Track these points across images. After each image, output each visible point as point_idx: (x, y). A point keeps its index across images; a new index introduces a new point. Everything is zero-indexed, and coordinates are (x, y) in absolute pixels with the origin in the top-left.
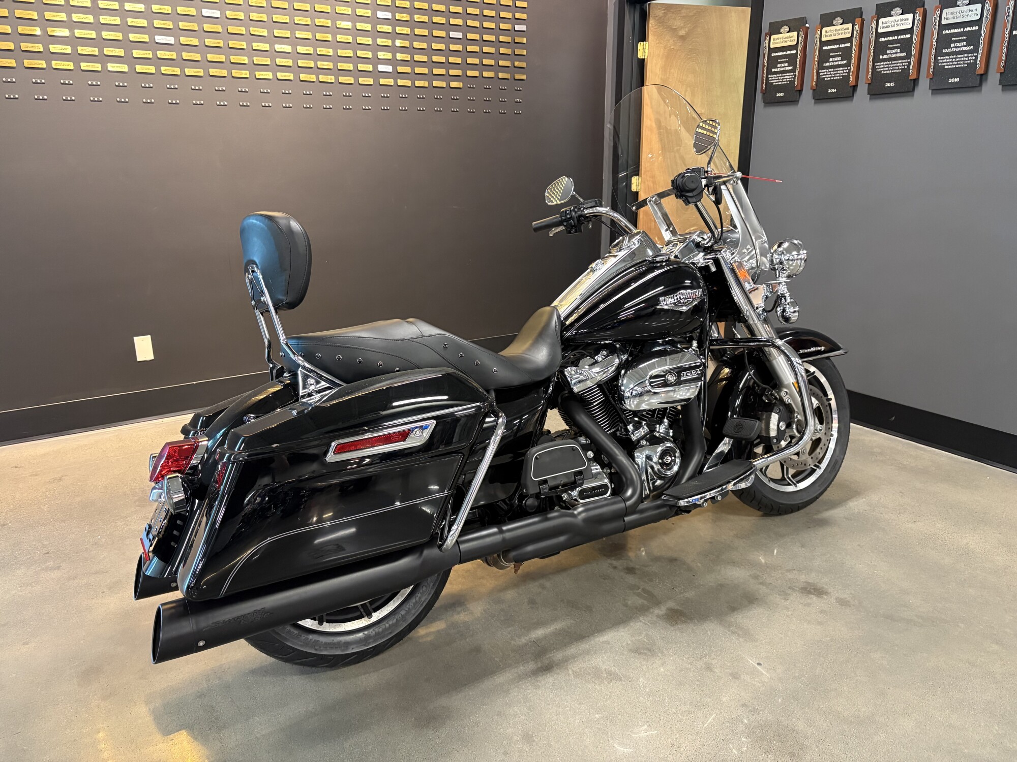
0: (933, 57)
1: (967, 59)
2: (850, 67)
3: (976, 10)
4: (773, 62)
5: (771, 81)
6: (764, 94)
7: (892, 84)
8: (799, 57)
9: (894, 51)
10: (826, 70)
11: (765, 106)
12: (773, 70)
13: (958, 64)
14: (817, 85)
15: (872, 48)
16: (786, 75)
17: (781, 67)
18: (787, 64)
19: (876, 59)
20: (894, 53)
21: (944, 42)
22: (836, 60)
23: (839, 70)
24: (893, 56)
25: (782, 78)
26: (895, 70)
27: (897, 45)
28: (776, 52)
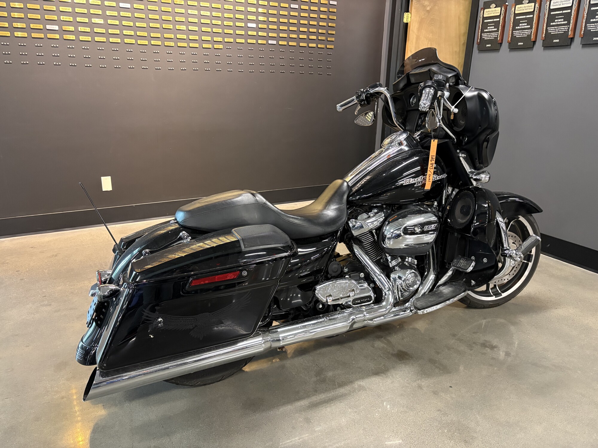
0: (584, 24)
2: (532, 29)
4: (485, 26)
5: (484, 38)
6: (479, 45)
7: (558, 41)
8: (501, 23)
9: (560, 20)
10: (517, 31)
11: (479, 52)
12: (485, 30)
14: (511, 40)
15: (546, 18)
16: (492, 33)
17: (489, 29)
18: (493, 27)
19: (548, 25)
20: (559, 22)
21: (592, 15)
22: (524, 25)
23: (525, 31)
25: (490, 35)
26: (559, 32)
27: (562, 17)
28: (487, 19)
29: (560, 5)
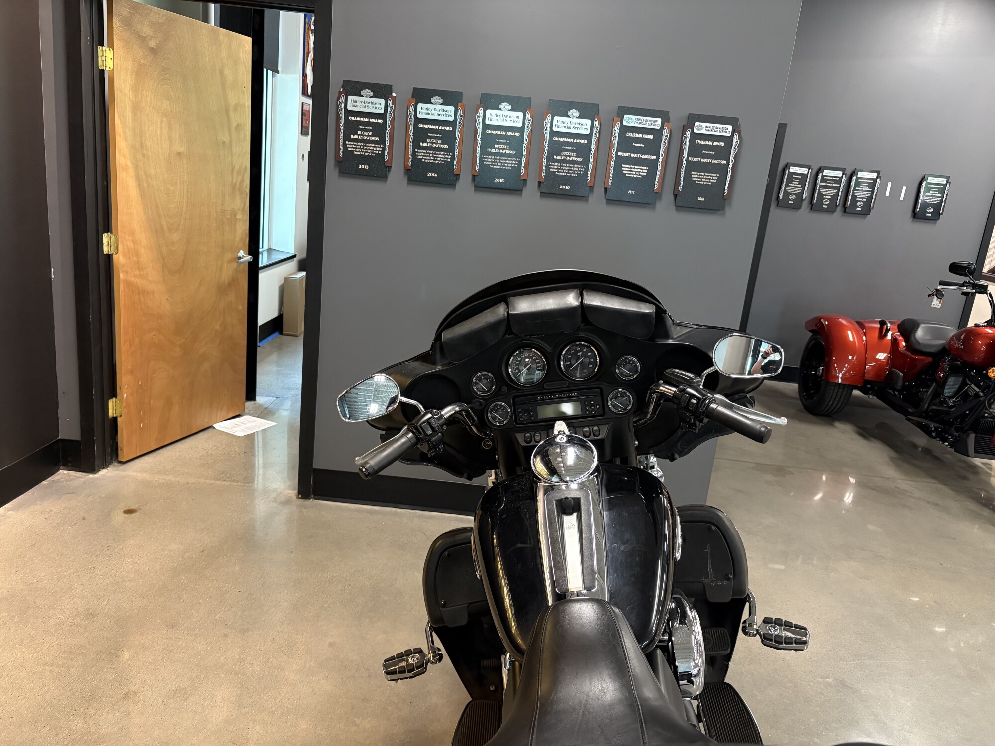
0: (545, 161)
1: (577, 170)
2: (454, 155)
3: (585, 125)
4: (351, 128)
5: (351, 149)
6: (339, 161)
7: (502, 180)
8: (388, 129)
10: (423, 151)
11: (340, 176)
12: (352, 136)
13: (568, 173)
14: (412, 165)
15: (479, 139)
16: (370, 145)
17: (362, 135)
18: (370, 134)
19: (483, 151)
20: (503, 149)
21: (556, 148)
22: (437, 143)
23: (440, 154)
24: (502, 151)
25: (365, 147)
26: (504, 166)
27: (505, 141)
28: (357, 116)
29: (503, 121)
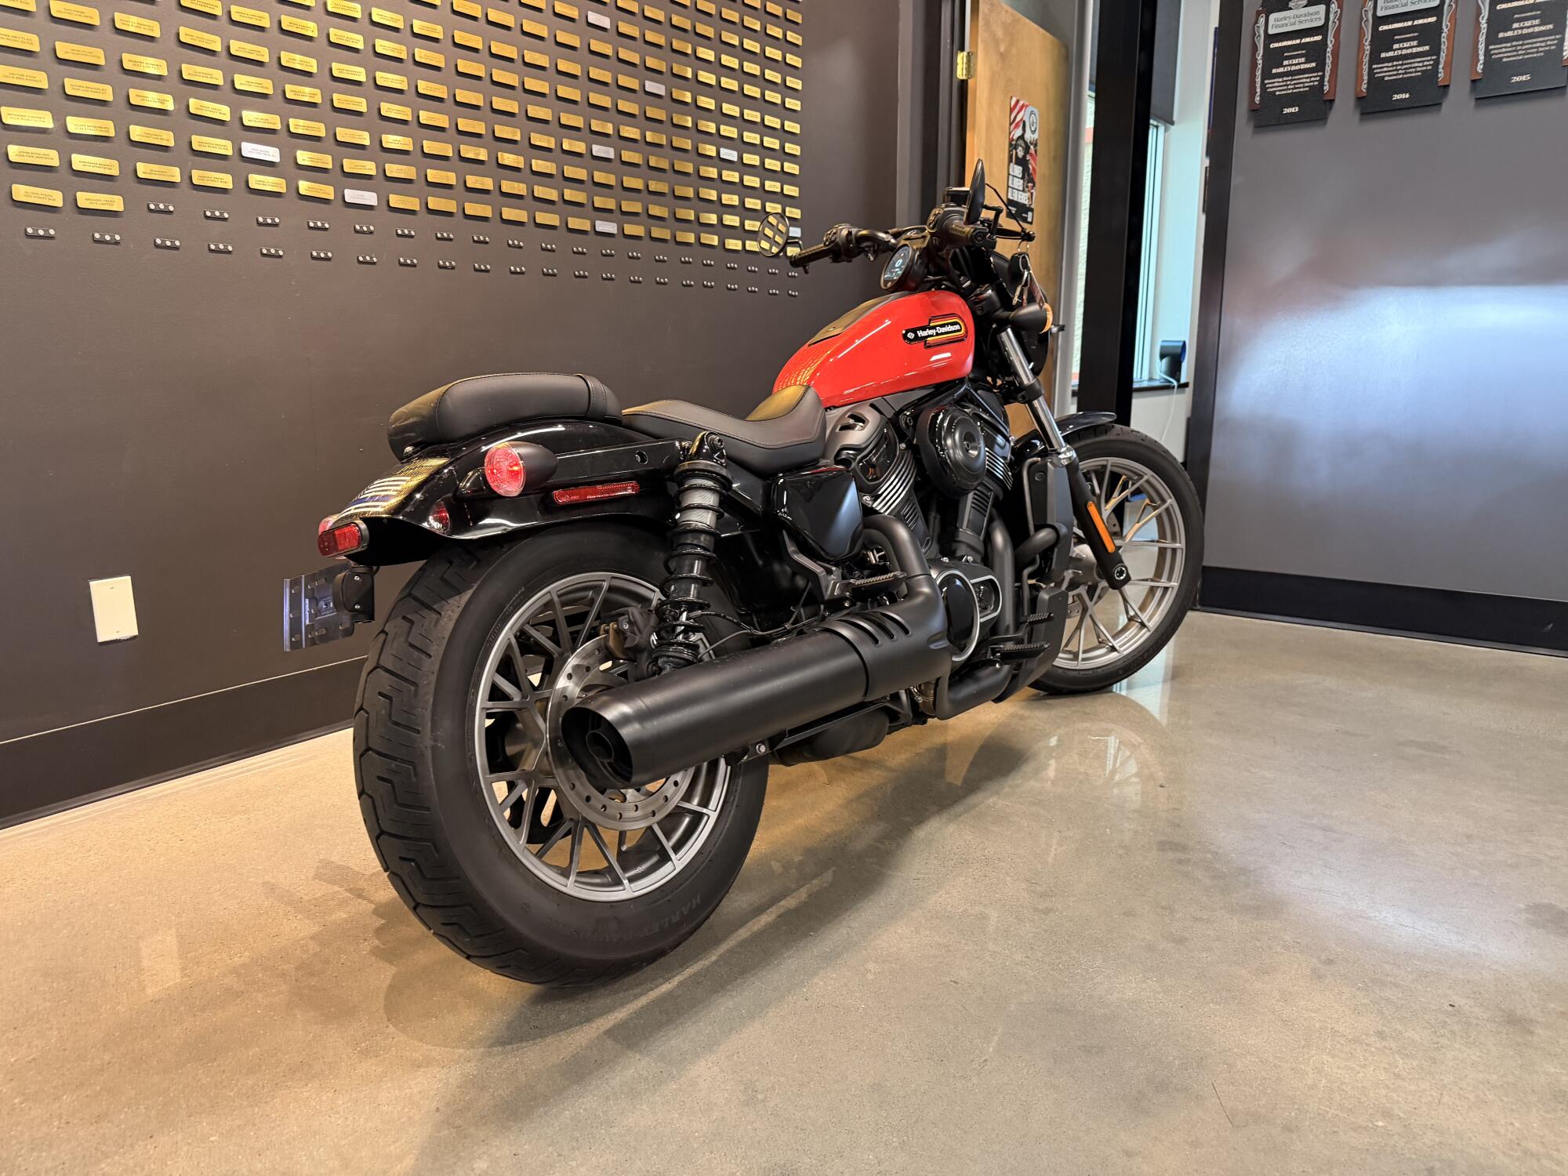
2: (1439, 58)
4: (1274, 58)
5: (1272, 89)
6: (1254, 110)
7: (1526, 78)
8: (1330, 45)
9: (1527, 24)
10: (1386, 65)
11: (1255, 132)
12: (1274, 71)
14: (1367, 89)
15: (1484, 22)
16: (1301, 76)
17: (1289, 65)
18: (1303, 60)
19: (1491, 39)
20: (1528, 27)
22: (1412, 47)
23: (1413, 63)
24: (1525, 31)
25: (1293, 82)
26: (1528, 54)
27: (1533, 13)
28: (1282, 41)
